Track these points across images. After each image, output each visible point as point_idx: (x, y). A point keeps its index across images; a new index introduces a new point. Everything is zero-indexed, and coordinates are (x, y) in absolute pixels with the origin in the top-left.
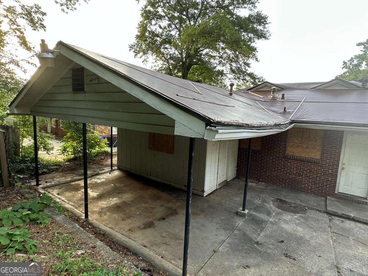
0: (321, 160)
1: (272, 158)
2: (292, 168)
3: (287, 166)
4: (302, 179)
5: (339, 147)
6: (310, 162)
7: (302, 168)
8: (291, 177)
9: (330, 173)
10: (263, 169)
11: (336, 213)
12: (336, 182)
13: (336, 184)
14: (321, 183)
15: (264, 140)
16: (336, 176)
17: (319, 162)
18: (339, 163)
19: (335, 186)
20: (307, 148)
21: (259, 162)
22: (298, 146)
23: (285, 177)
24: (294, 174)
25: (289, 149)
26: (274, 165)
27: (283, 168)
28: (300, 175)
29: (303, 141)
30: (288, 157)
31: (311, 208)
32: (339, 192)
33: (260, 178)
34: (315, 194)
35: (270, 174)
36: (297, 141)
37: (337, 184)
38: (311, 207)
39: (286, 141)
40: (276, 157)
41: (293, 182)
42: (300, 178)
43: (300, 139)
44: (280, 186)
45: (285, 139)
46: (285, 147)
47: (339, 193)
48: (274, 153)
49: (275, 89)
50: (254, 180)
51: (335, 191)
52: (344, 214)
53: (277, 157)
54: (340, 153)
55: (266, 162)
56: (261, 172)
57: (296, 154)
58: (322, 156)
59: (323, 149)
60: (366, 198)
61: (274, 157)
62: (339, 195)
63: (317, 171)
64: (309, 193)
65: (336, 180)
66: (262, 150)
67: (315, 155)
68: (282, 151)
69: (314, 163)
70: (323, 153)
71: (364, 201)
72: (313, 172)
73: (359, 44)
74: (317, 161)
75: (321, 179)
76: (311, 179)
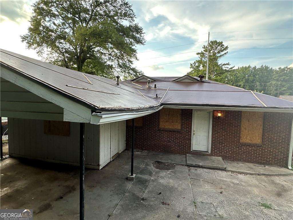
0: (181, 130)
3: (161, 136)
4: (171, 144)
5: (191, 120)
6: (175, 132)
7: (170, 137)
8: (164, 144)
9: (187, 138)
10: (145, 141)
11: (192, 164)
12: (191, 143)
13: (191, 145)
14: (182, 145)
16: (190, 140)
18: (191, 131)
20: (173, 122)
21: (142, 135)
22: (167, 121)
23: (160, 144)
24: (166, 141)
27: (158, 138)
28: (169, 142)
29: (170, 117)
30: (161, 129)
31: (178, 164)
32: (193, 150)
33: (143, 147)
34: (180, 154)
35: (150, 143)
36: (166, 118)
39: (159, 118)
42: (169, 144)
43: (168, 116)
44: (157, 151)
46: (159, 123)
48: (152, 128)
49: (150, 81)
50: (139, 149)
51: (190, 150)
52: (196, 164)
53: (154, 130)
54: (192, 124)
55: (147, 135)
56: (144, 143)
57: (166, 127)
58: (181, 127)
59: (182, 122)
60: (207, 152)
61: (152, 130)
62: (193, 152)
63: (180, 137)
64: (176, 153)
65: (191, 142)
66: (143, 126)
67: (177, 126)
68: (157, 126)
69: (177, 132)
70: (182, 125)
71: (206, 154)
72: (177, 138)
73: (198, 54)
74: (179, 131)
75: (182, 143)
76: (176, 143)
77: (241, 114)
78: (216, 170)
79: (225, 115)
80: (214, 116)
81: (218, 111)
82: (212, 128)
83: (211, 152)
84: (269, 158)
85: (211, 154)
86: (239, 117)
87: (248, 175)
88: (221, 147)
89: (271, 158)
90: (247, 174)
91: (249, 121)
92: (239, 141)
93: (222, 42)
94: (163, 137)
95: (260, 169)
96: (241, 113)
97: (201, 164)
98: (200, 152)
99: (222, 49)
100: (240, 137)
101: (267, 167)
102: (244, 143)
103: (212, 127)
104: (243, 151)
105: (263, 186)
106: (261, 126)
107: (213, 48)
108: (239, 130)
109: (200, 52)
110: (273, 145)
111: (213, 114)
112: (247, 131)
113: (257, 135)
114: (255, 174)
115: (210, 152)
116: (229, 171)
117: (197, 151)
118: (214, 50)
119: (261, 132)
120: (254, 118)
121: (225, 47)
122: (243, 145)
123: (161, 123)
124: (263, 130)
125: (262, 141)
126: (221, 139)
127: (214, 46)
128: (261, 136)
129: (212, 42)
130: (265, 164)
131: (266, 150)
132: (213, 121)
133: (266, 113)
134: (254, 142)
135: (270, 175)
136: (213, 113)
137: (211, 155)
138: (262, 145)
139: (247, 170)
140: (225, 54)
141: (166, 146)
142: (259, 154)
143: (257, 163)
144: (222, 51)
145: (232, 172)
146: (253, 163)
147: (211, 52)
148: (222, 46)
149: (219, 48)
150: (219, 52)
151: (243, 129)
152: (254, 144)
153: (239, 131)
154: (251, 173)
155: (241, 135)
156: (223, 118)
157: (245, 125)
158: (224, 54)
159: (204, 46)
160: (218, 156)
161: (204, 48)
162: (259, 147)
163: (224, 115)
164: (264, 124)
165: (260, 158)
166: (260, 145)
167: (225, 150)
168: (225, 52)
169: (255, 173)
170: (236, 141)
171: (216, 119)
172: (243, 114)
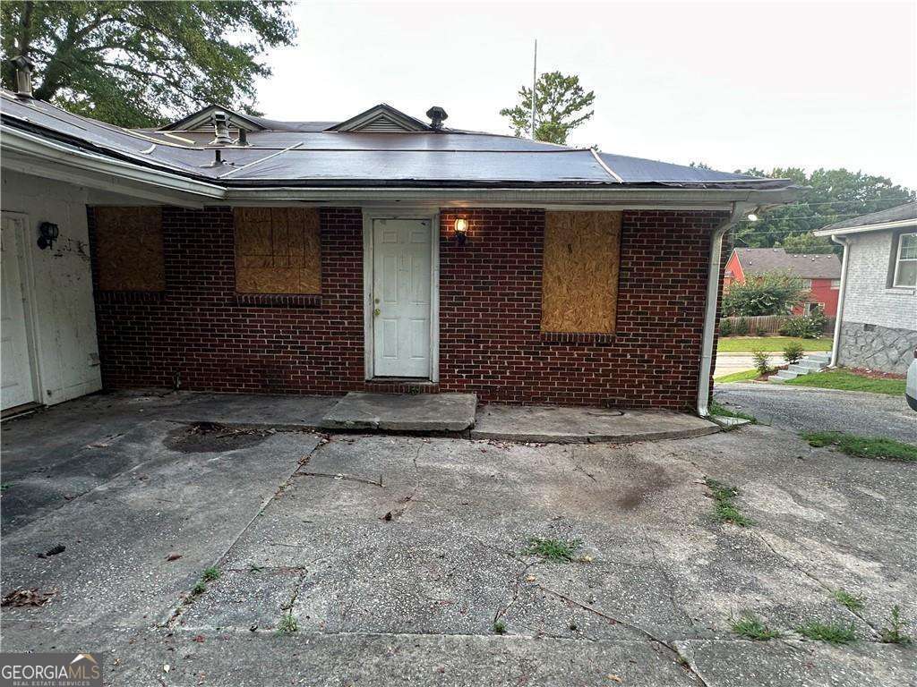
0: (324, 297)
1: (201, 310)
2: (258, 332)
3: (245, 326)
4: (285, 357)
5: (357, 254)
6: (298, 307)
7: (281, 327)
8: (258, 359)
9: (347, 328)
10: (180, 350)
11: (342, 423)
12: (363, 349)
13: (363, 354)
14: (330, 359)
15: (170, 257)
16: (358, 334)
17: (318, 300)
18: (362, 297)
19: (361, 361)
20: (288, 267)
21: (165, 329)
22: (265, 265)
23: (243, 361)
24: (266, 347)
25: (242, 274)
26: (208, 330)
27: (235, 336)
28: (279, 348)
29: (275, 247)
30: (240, 299)
31: (287, 427)
32: (376, 377)
33: (176, 379)
35: (202, 360)
36: (261, 252)
37: (366, 355)
38: (285, 424)
39: (232, 253)
40: (209, 304)
41: (267, 369)
42: (281, 357)
43: (267, 243)
44: (234, 390)
45: (227, 247)
46: (232, 271)
47: (375, 380)
48: (204, 294)
49: (222, 117)
50: (161, 387)
51: (363, 374)
52: (360, 422)
53: (214, 305)
54: (362, 271)
55: (184, 325)
56: (178, 359)
57: (264, 289)
58: (323, 286)
59: (323, 265)
60: (428, 378)
61: (204, 305)
62: (375, 382)
63: (318, 328)
64: (308, 393)
65: (363, 344)
66: (168, 288)
67: (308, 284)
68: (224, 284)
69: (308, 307)
70: (325, 276)
71: (422, 386)
72: (308, 333)
73: (505, 112)
74: (312, 300)
75: (330, 349)
76: (307, 353)
77: (543, 224)
78: (436, 436)
79: (485, 229)
80: (446, 234)
81: (456, 213)
82: (441, 282)
83: (441, 376)
84: (640, 385)
85: (441, 386)
86: (536, 234)
87: (551, 445)
88: (474, 357)
89: (644, 382)
90: (546, 441)
91: (570, 251)
92: (539, 327)
93: (576, 80)
94: (255, 332)
95: (603, 422)
96: (542, 218)
97: (376, 420)
98: (401, 382)
99: (578, 100)
100: (540, 314)
101: (628, 415)
102: (554, 336)
103: (441, 277)
104: (550, 364)
105: (585, 477)
106: (611, 267)
107: (550, 95)
108: (536, 284)
109: (512, 107)
110: (650, 335)
111: (441, 228)
112: (565, 289)
113: (599, 301)
114: (576, 440)
115: (435, 378)
116: (482, 437)
117: (390, 380)
118: (553, 101)
119: (613, 289)
120: (589, 237)
121: (585, 95)
122: (553, 343)
123: (241, 274)
124: (619, 280)
125: (617, 323)
126: (474, 326)
127: (553, 91)
128: (611, 303)
129: (547, 77)
130: (622, 407)
131: (629, 357)
132: (441, 256)
133: (627, 216)
134: (588, 330)
135: (628, 440)
136: (441, 223)
137: (440, 388)
138: (614, 338)
139: (551, 430)
140: (587, 117)
141: (268, 366)
142: (605, 374)
143: (598, 407)
144: (577, 107)
145: (495, 438)
146: (586, 405)
147: (546, 108)
148: (576, 93)
149: (568, 95)
150: (568, 111)
151: (548, 278)
152: (587, 336)
153: (538, 290)
154: (561, 437)
155: (544, 307)
156: (477, 239)
157: (557, 266)
158: (582, 119)
159: (524, 88)
160: (464, 392)
161: (524, 94)
162: (604, 345)
163: (480, 229)
164: (621, 258)
165: (608, 387)
166: (608, 337)
167: (490, 368)
168: (585, 110)
169: (575, 435)
170: (525, 327)
171: (453, 247)
172: (548, 220)
